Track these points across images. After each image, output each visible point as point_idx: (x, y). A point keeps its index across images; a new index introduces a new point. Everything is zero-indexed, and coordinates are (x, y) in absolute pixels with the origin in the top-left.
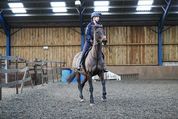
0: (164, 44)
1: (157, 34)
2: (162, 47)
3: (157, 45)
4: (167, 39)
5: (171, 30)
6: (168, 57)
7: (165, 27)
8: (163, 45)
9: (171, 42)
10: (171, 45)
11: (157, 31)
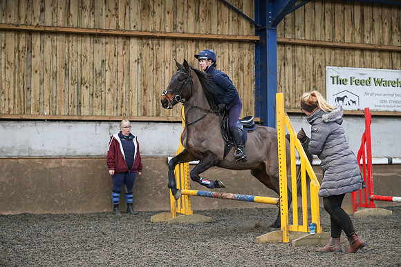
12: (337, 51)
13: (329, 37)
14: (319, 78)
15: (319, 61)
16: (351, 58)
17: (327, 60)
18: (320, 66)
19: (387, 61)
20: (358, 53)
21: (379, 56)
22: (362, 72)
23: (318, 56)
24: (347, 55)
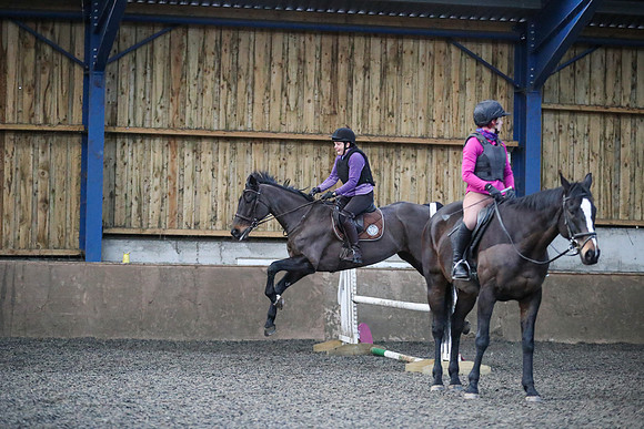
0: (118, 130)
1: (78, 72)
2: (106, 153)
3: (76, 139)
4: (139, 102)
5: (159, 52)
6: (139, 210)
7: (124, 30)
8: (113, 136)
9: (159, 125)
10: (158, 142)
11: (80, 54)
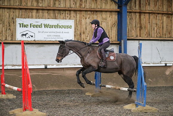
12: (23, 10)
13: (18, 4)
14: (12, 25)
15: (12, 16)
16: (31, 14)
17: (17, 15)
18: (13, 18)
19: (52, 15)
20: (35, 11)
21: (47, 13)
22: (37, 21)
23: (12, 13)
24: (29, 12)
